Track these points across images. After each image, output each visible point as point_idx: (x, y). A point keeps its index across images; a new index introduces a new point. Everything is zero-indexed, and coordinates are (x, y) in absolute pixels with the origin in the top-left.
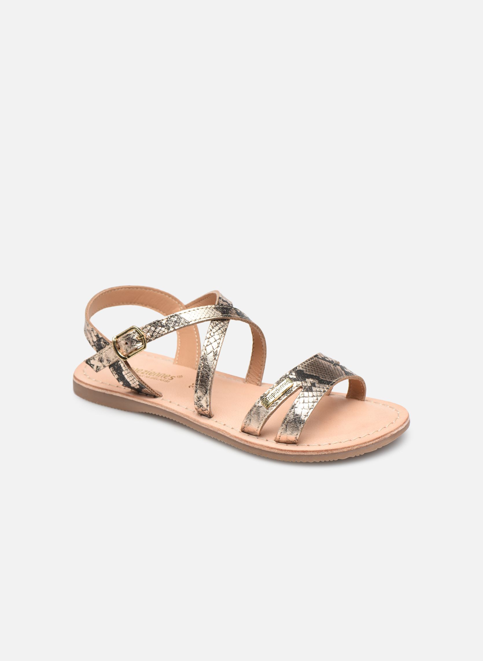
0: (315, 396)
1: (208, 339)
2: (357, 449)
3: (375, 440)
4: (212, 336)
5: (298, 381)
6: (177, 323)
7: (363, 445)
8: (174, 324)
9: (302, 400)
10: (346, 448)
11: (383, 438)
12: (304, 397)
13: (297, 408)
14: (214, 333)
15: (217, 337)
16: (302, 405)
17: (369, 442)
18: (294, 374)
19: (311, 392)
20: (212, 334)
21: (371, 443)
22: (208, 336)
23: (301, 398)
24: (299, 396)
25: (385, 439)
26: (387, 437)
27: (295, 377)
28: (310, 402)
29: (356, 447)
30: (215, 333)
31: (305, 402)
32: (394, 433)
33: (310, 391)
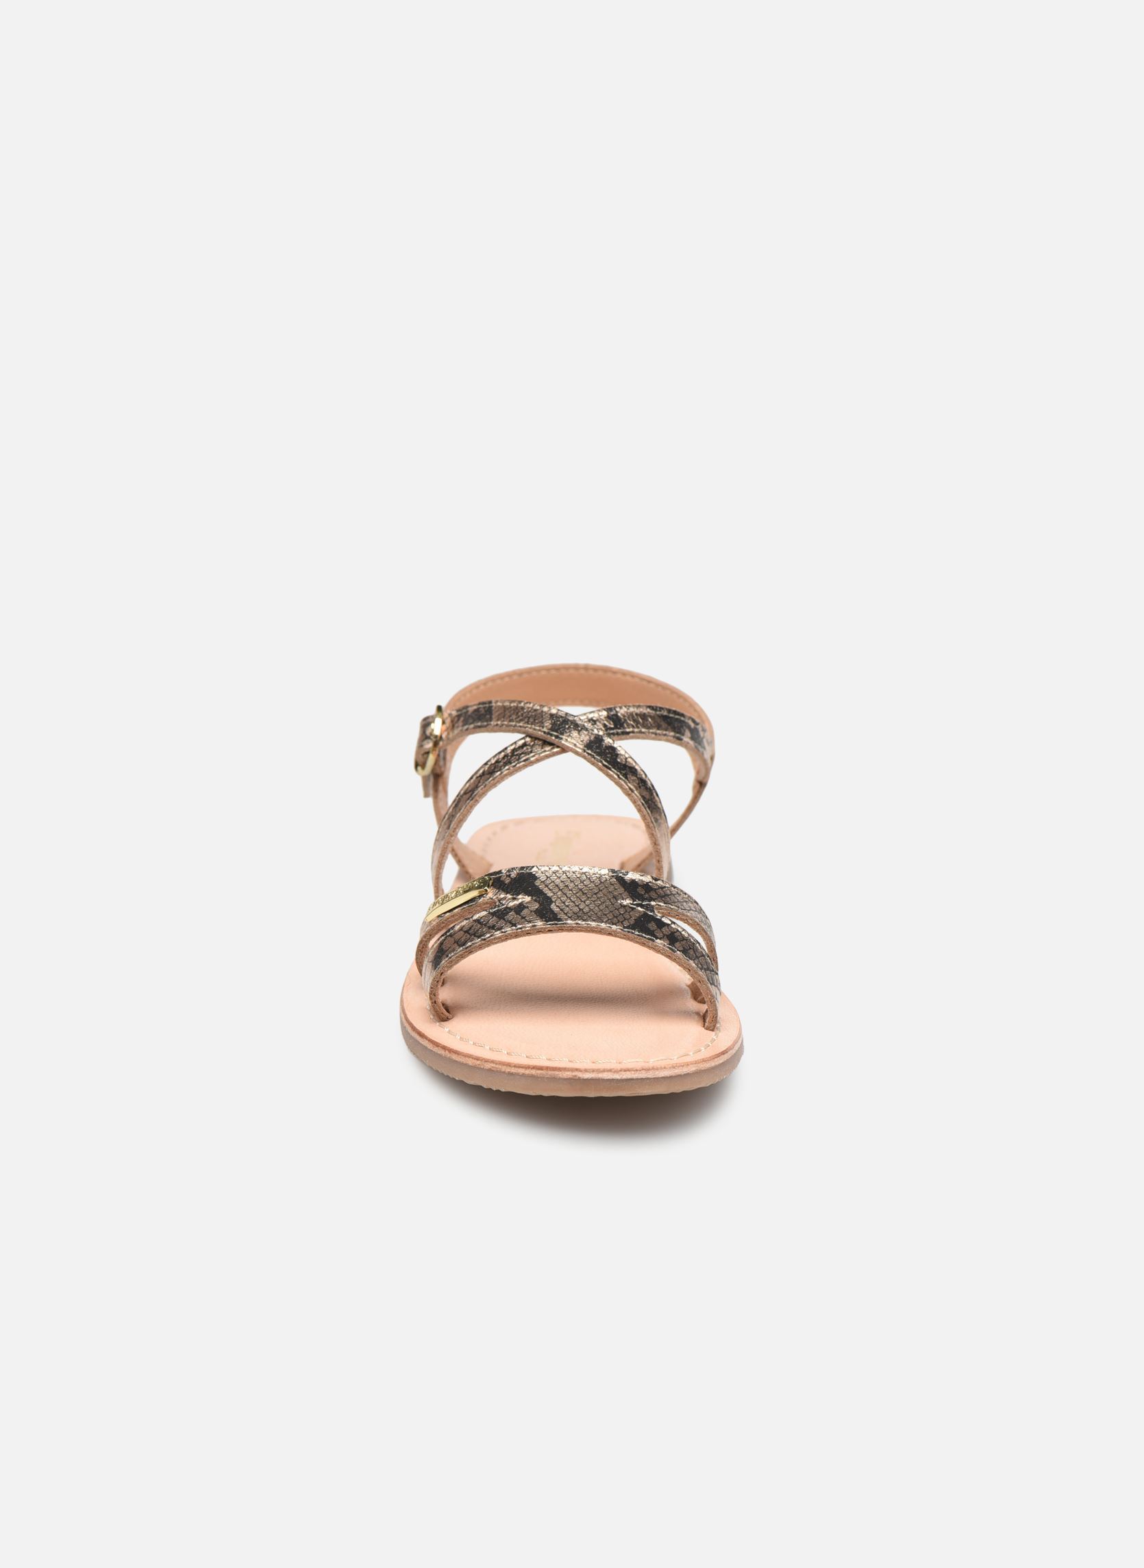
2: (490, 1070)
3: (532, 1069)
7: (504, 1068)
10: (473, 1058)
11: (550, 1073)
17: (517, 1067)
21: (521, 1071)
25: (554, 1079)
26: (560, 1076)
29: (488, 1066)
32: (580, 1075)
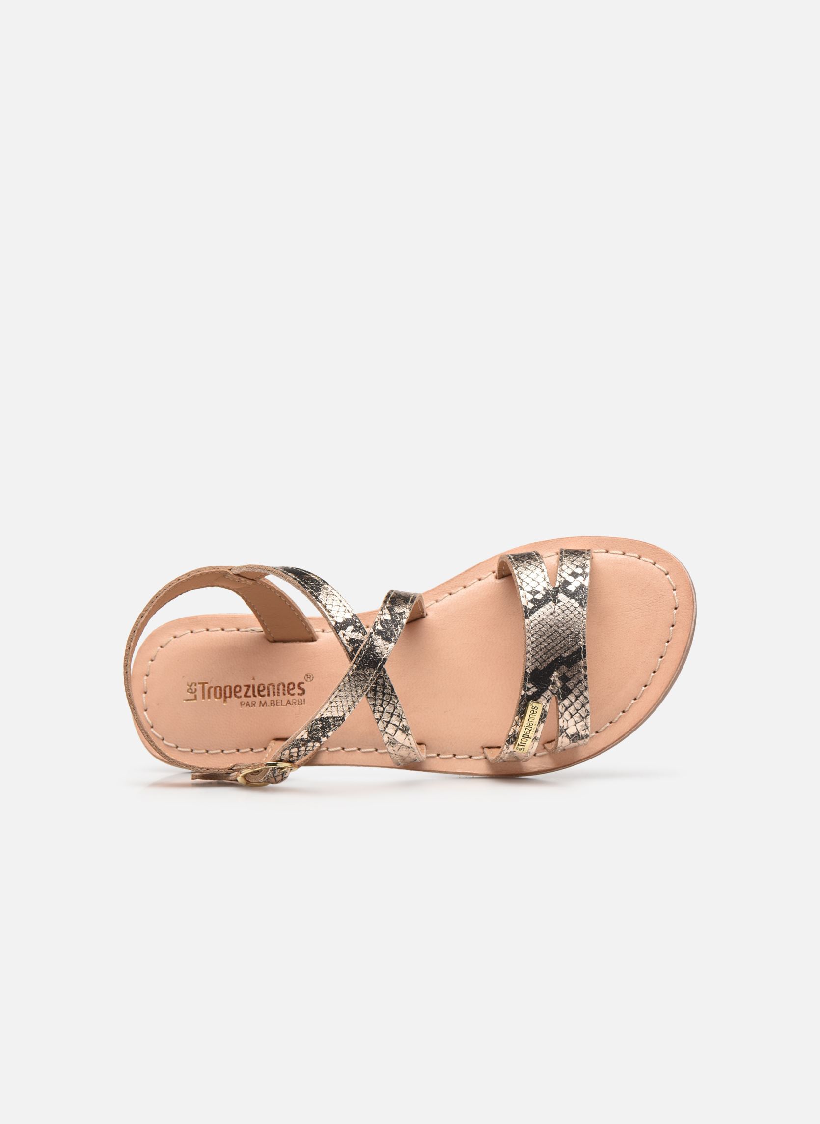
0: (579, 696)
1: (380, 719)
4: (383, 712)
5: (543, 692)
6: (326, 728)
8: (322, 731)
9: (566, 715)
12: (566, 709)
13: (567, 729)
14: (381, 706)
15: (389, 709)
16: (571, 722)
18: (530, 685)
19: (572, 694)
20: (381, 709)
22: (377, 716)
23: (565, 713)
24: (559, 713)
27: (534, 690)
28: (580, 710)
30: (383, 705)
31: (573, 714)
33: (569, 694)
